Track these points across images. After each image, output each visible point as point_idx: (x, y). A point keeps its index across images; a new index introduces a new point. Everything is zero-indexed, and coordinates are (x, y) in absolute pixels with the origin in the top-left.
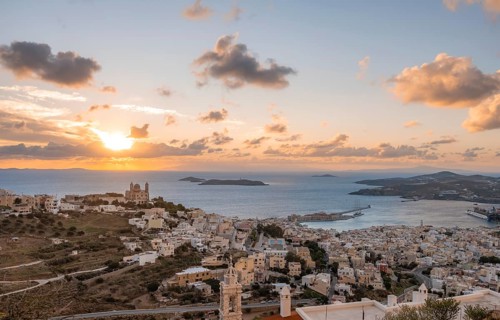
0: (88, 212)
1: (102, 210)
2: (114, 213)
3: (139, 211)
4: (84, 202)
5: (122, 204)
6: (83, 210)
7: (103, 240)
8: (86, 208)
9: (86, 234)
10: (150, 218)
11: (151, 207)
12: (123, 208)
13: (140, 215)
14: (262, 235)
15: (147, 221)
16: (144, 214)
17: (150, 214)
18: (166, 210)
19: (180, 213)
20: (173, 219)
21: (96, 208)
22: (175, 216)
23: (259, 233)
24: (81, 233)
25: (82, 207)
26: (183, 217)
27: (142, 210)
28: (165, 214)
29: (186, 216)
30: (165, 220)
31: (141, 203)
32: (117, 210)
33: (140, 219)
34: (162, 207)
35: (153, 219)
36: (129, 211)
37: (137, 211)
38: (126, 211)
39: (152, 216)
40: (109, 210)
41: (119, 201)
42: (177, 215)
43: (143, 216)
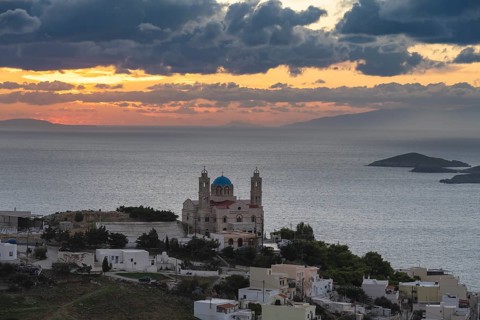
0: (61, 270)
1: (106, 267)
2: (144, 277)
3: (227, 273)
4: (48, 236)
5: (173, 248)
6: (45, 265)
8: (55, 256)
10: (266, 300)
11: (268, 259)
12: (175, 262)
13: (231, 288)
15: (256, 309)
16: (245, 283)
17: (265, 286)
18: (323, 275)
20: (346, 306)
21: (87, 259)
22: (357, 296)
25: (41, 255)
26: (383, 302)
27: (240, 271)
28: (320, 287)
29: (395, 298)
30: (320, 310)
31: (235, 246)
32: (153, 269)
33: (232, 302)
34: (308, 262)
35: (278, 303)
36: (194, 272)
37: (224, 276)
38: (184, 272)
39: (275, 294)
40: (130, 267)
41: (162, 237)
42: (362, 292)
43: (242, 292)
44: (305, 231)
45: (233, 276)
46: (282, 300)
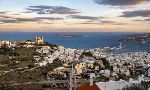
0: (21, 47)
1: (26, 47)
2: (30, 47)
3: (39, 47)
4: (20, 43)
5: (33, 44)
6: (19, 46)
7: (27, 57)
8: (20, 46)
9: (21, 55)
11: (44, 45)
12: (34, 46)
13: (40, 48)
14: (85, 56)
15: (43, 50)
16: (41, 48)
17: (43, 48)
18: (49, 47)
19: (55, 48)
20: (52, 50)
21: (24, 46)
22: (53, 49)
23: (84, 55)
24: (19, 55)
25: (19, 45)
26: (55, 49)
27: (41, 46)
28: (49, 48)
29: (57, 49)
30: (49, 50)
31: (40, 44)
33: (40, 50)
34: (48, 45)
36: (36, 47)
40: (29, 46)
44: (47, 42)
46: (45, 49)
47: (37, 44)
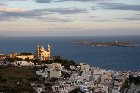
0: (9, 66)
1: (19, 65)
2: (26, 66)
4: (6, 59)
6: (6, 65)
7: (19, 85)
9: (8, 81)
10: (51, 70)
11: (51, 62)
12: (33, 63)
13: (44, 68)
14: (133, 84)
15: (49, 72)
16: (47, 67)
17: (51, 67)
18: (62, 65)
19: (72, 67)
20: (67, 71)
21: (14, 63)
23: (131, 82)
24: (5, 80)
25: (5, 63)
26: (74, 70)
27: (46, 65)
28: (61, 67)
29: (76, 69)
30: (62, 72)
31: (44, 60)
32: (28, 65)
33: (44, 71)
34: (59, 63)
35: (53, 71)
36: (36, 65)
37: (42, 66)
38: (34, 65)
39: (53, 69)
40: (23, 65)
41: (30, 58)
42: (70, 68)
43: (46, 69)
44: (58, 56)
45: (44, 66)
46: (54, 70)
47: (38, 60)
